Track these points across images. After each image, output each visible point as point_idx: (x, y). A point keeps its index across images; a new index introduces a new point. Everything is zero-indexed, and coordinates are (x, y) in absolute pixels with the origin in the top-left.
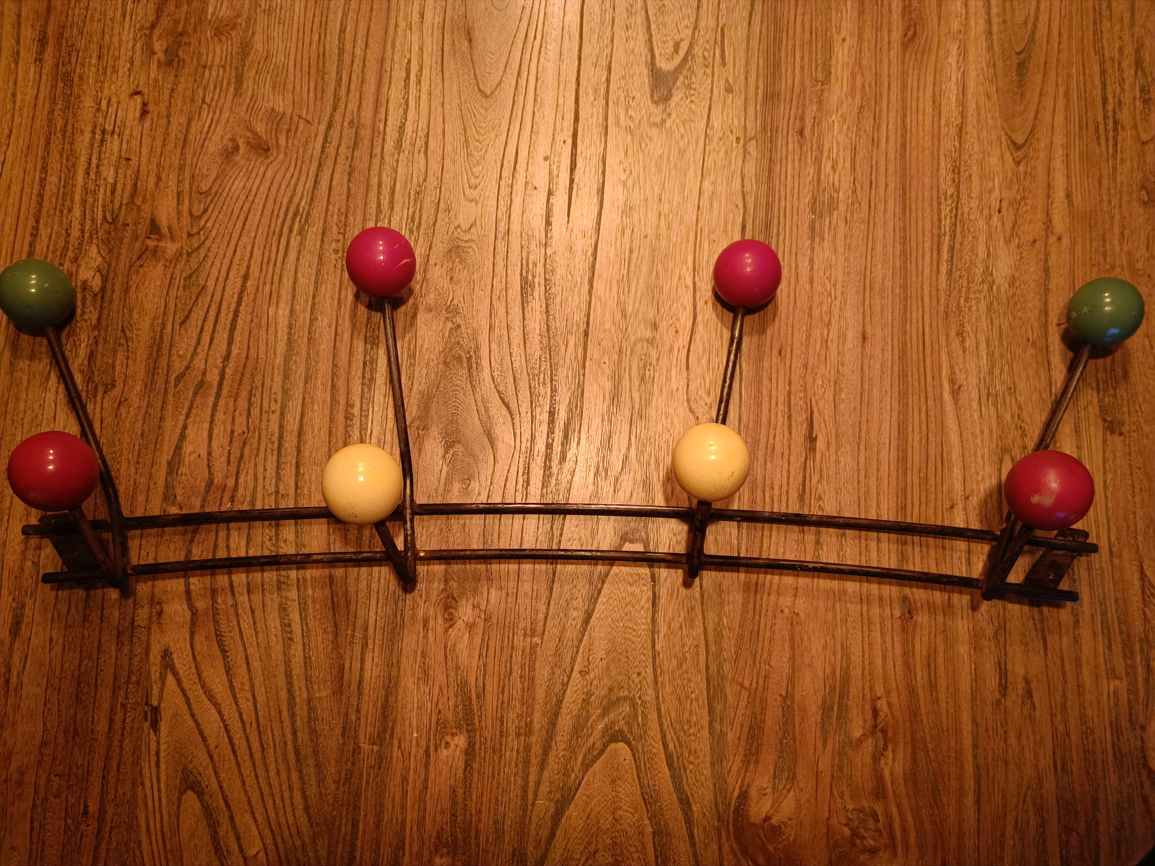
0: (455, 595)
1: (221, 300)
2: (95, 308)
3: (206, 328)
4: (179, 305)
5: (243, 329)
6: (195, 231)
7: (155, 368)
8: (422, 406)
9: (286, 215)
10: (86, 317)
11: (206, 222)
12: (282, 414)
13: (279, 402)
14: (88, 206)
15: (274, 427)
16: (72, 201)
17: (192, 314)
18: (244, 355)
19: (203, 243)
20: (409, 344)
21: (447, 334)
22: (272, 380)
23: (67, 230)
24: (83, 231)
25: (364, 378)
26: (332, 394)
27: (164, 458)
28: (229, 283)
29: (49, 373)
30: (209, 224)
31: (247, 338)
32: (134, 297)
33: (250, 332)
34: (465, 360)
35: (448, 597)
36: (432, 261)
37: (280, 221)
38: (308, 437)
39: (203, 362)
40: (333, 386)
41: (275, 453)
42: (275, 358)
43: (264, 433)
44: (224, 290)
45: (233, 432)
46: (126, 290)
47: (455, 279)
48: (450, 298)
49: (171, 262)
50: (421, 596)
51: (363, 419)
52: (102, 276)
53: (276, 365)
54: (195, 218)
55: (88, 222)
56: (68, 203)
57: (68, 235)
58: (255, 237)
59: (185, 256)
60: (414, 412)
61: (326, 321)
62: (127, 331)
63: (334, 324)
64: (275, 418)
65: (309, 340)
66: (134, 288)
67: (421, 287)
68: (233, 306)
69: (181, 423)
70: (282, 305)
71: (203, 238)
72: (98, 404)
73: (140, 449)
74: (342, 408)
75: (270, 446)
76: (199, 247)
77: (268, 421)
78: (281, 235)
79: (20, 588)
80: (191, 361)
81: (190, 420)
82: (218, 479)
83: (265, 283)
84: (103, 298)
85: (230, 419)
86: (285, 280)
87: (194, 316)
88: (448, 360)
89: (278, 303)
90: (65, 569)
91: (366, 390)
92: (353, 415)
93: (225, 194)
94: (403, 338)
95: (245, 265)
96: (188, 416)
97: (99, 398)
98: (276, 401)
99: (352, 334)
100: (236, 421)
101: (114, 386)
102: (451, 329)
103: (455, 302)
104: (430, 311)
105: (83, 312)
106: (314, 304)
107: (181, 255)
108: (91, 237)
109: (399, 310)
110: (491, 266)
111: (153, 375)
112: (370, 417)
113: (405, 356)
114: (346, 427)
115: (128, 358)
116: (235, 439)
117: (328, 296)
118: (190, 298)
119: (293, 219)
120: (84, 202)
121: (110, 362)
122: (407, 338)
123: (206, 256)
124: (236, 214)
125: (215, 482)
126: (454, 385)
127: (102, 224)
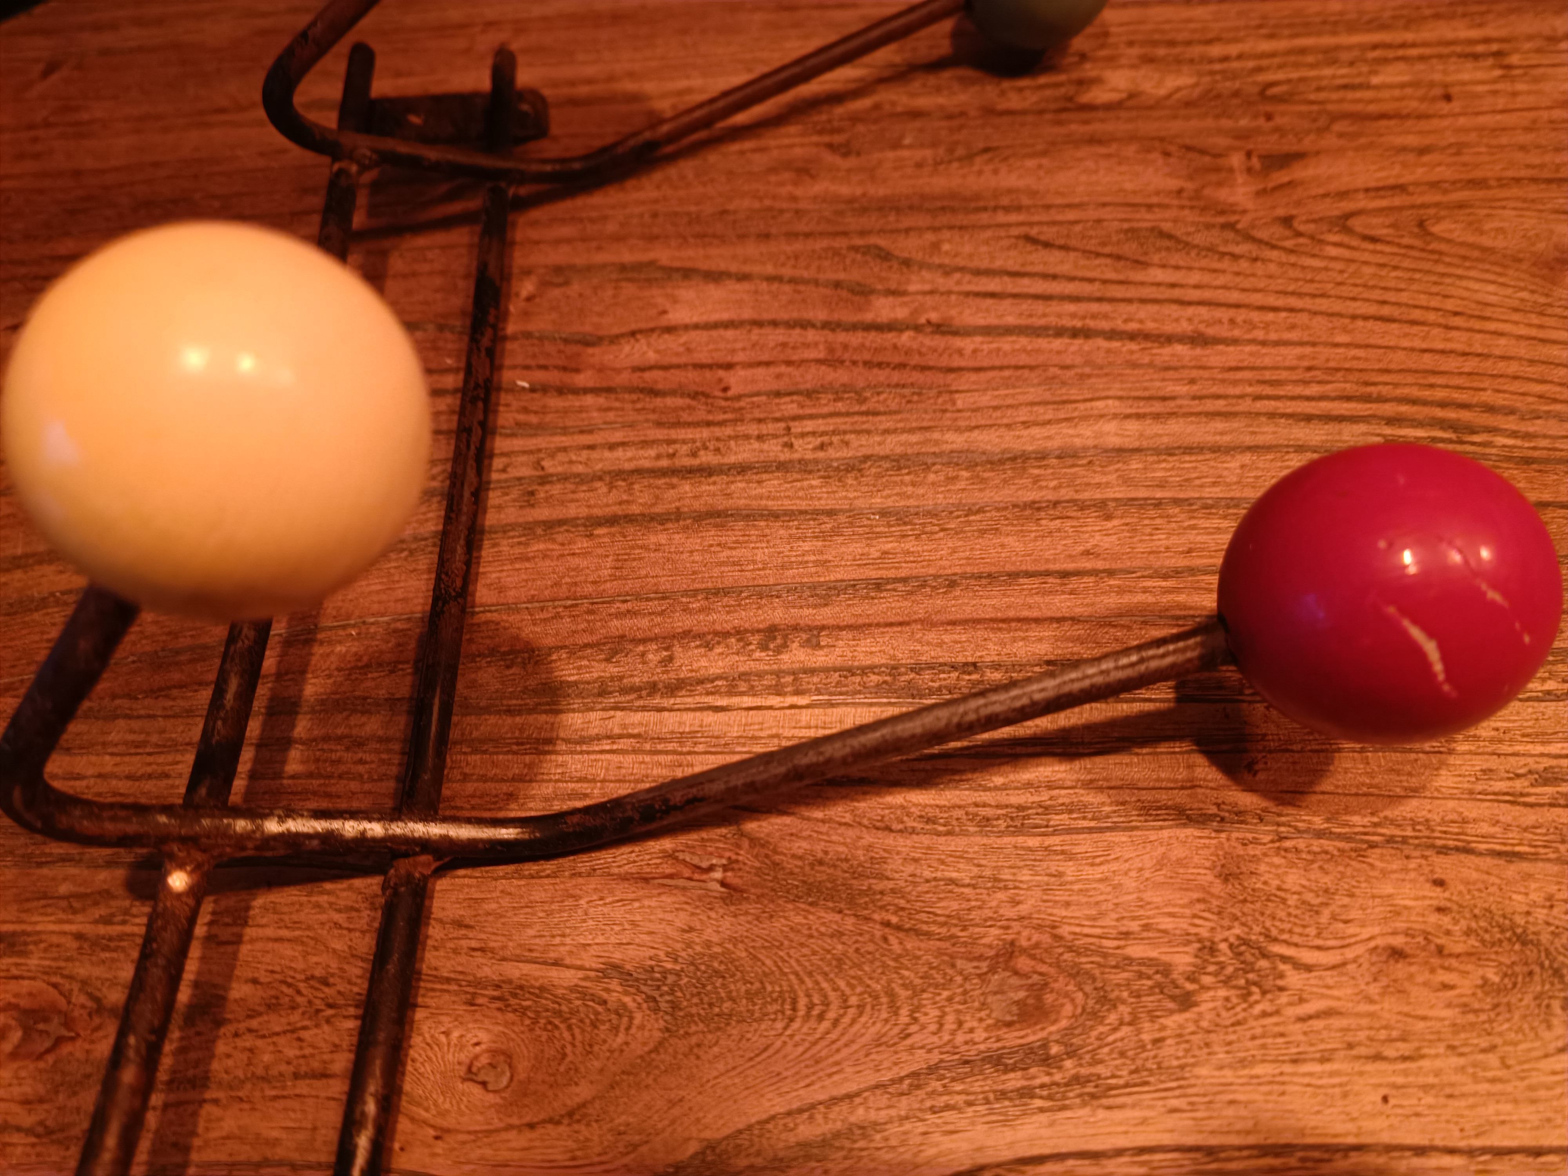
0: (66, 1049)
1: (1112, 300)
4: (1078, 228)
5: (1038, 351)
6: (1303, 227)
7: (898, 208)
8: (821, 875)
9: (1443, 404)
10: (1012, 94)
11: (1340, 245)
12: (782, 467)
13: (821, 455)
14: (1292, 58)
15: (742, 453)
16: (1295, 36)
17: (1060, 253)
18: (957, 362)
19: (1275, 247)
20: (1069, 809)
21: (1136, 951)
22: (886, 432)
23: (1219, 39)
24: (1224, 60)
25: (917, 669)
26: (853, 585)
27: (663, 255)
28: (1174, 310)
30: (1336, 252)
31: (1013, 362)
32: (1080, 155)
33: (1031, 368)
34: (1033, 1036)
35: (68, 1022)
36: (1444, 866)
37: (1415, 392)
38: (711, 536)
39: (927, 288)
40: (879, 585)
41: (664, 463)
42: (958, 430)
43: (728, 431)
44: (1143, 301)
45: (729, 366)
46: (1093, 140)
47: (1400, 969)
48: (1308, 956)
49: (1196, 198)
50: (107, 921)
51: (769, 681)
52: (1122, 102)
53: (936, 435)
54: (1342, 223)
55: (1250, 64)
56: (1288, 32)
57: (1207, 43)
58: (1337, 345)
59: (1221, 219)
60: (800, 846)
61: (1107, 542)
62: (987, 156)
63: (1100, 565)
64: (773, 449)
65: (1034, 506)
66: (1104, 151)
67: (1320, 834)
68: (1103, 325)
70: (1133, 426)
74: (808, 615)
75: (684, 449)
76: (1257, 241)
77: (760, 438)
78: (1367, 399)
80: (925, 266)
81: (764, 286)
82: (596, 355)
83: (1192, 381)
84: (1065, 110)
85: (765, 357)
86: (1219, 425)
87: (1056, 255)
88: (1023, 963)
89: (1139, 416)
91: (874, 679)
92: (784, 647)
93: (1441, 268)
94: (1089, 785)
95: (1236, 333)
96: (774, 279)
98: (822, 447)
99: (1075, 620)
100: (760, 370)
102: (1166, 970)
103: (1294, 979)
104: (1226, 878)
105: (1022, 89)
106: (1158, 504)
108: (1214, 73)
109: (1199, 760)
110: (1527, 1139)
111: (881, 209)
112: (775, 701)
113: (1016, 798)
114: (740, 633)
115: (919, 165)
116: (708, 374)
117: (1192, 536)
118: (1104, 244)
119: (1443, 424)
120: (1299, 51)
121: (906, 142)
122: (1091, 798)
123: (1235, 257)
124: (1391, 297)
125: (590, 351)
126: (916, 992)
127: (1255, 83)
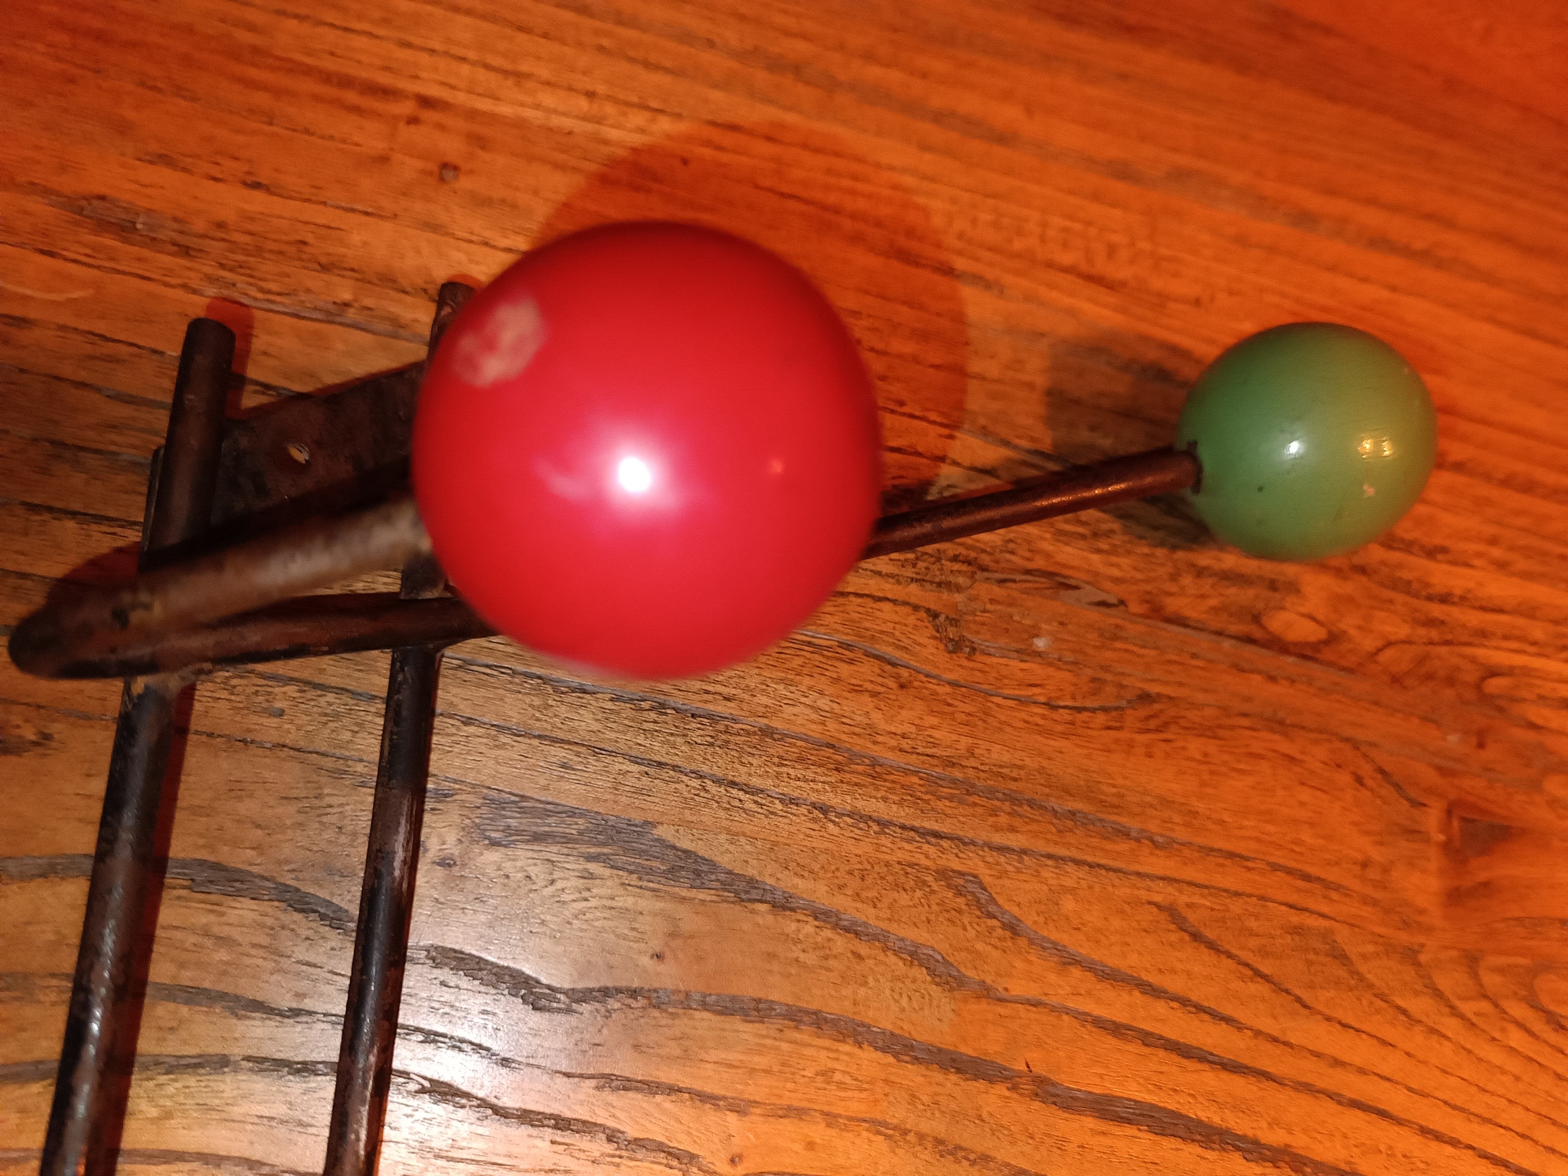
1: (1262, 1076)
2: (1215, 610)
3: (1161, 1008)
4: (1236, 907)
6: (1491, 980)
7: (1013, 799)
10: (1187, 580)
11: (1521, 1025)
14: (1520, 622)
16: (1528, 576)
17: (1206, 955)
18: (1056, 1167)
19: (1455, 1012)
23: (1444, 550)
24: (1445, 599)
27: (666, 811)
29: (1006, 443)
30: (1516, 1038)
32: (1256, 747)
39: (1033, 991)
44: (1300, 1087)
46: (1276, 722)
49: (1381, 885)
52: (1316, 646)
54: (1529, 982)
55: (1474, 619)
56: (1522, 564)
57: (1432, 553)
59: (1403, 937)
62: (1142, 712)
66: (1285, 747)
68: (1241, 1125)
69: (801, 886)
71: (1467, 1008)
72: (888, 588)
73: (713, 718)
76: (1438, 994)
79: (258, 251)
80: (1037, 943)
81: (809, 928)
84: (1249, 640)
87: (1202, 961)
90: (250, 400)
96: (822, 916)
97: (914, 592)
100: (788, 1126)
101: (955, 646)
105: (1200, 572)
107: (1406, 925)
108: (1431, 623)
111: (991, 793)
115: (1051, 706)
116: (711, 1118)
118: (1263, 952)
120: (1529, 611)
121: (1040, 643)
123: (1411, 1020)
127: (1473, 660)
